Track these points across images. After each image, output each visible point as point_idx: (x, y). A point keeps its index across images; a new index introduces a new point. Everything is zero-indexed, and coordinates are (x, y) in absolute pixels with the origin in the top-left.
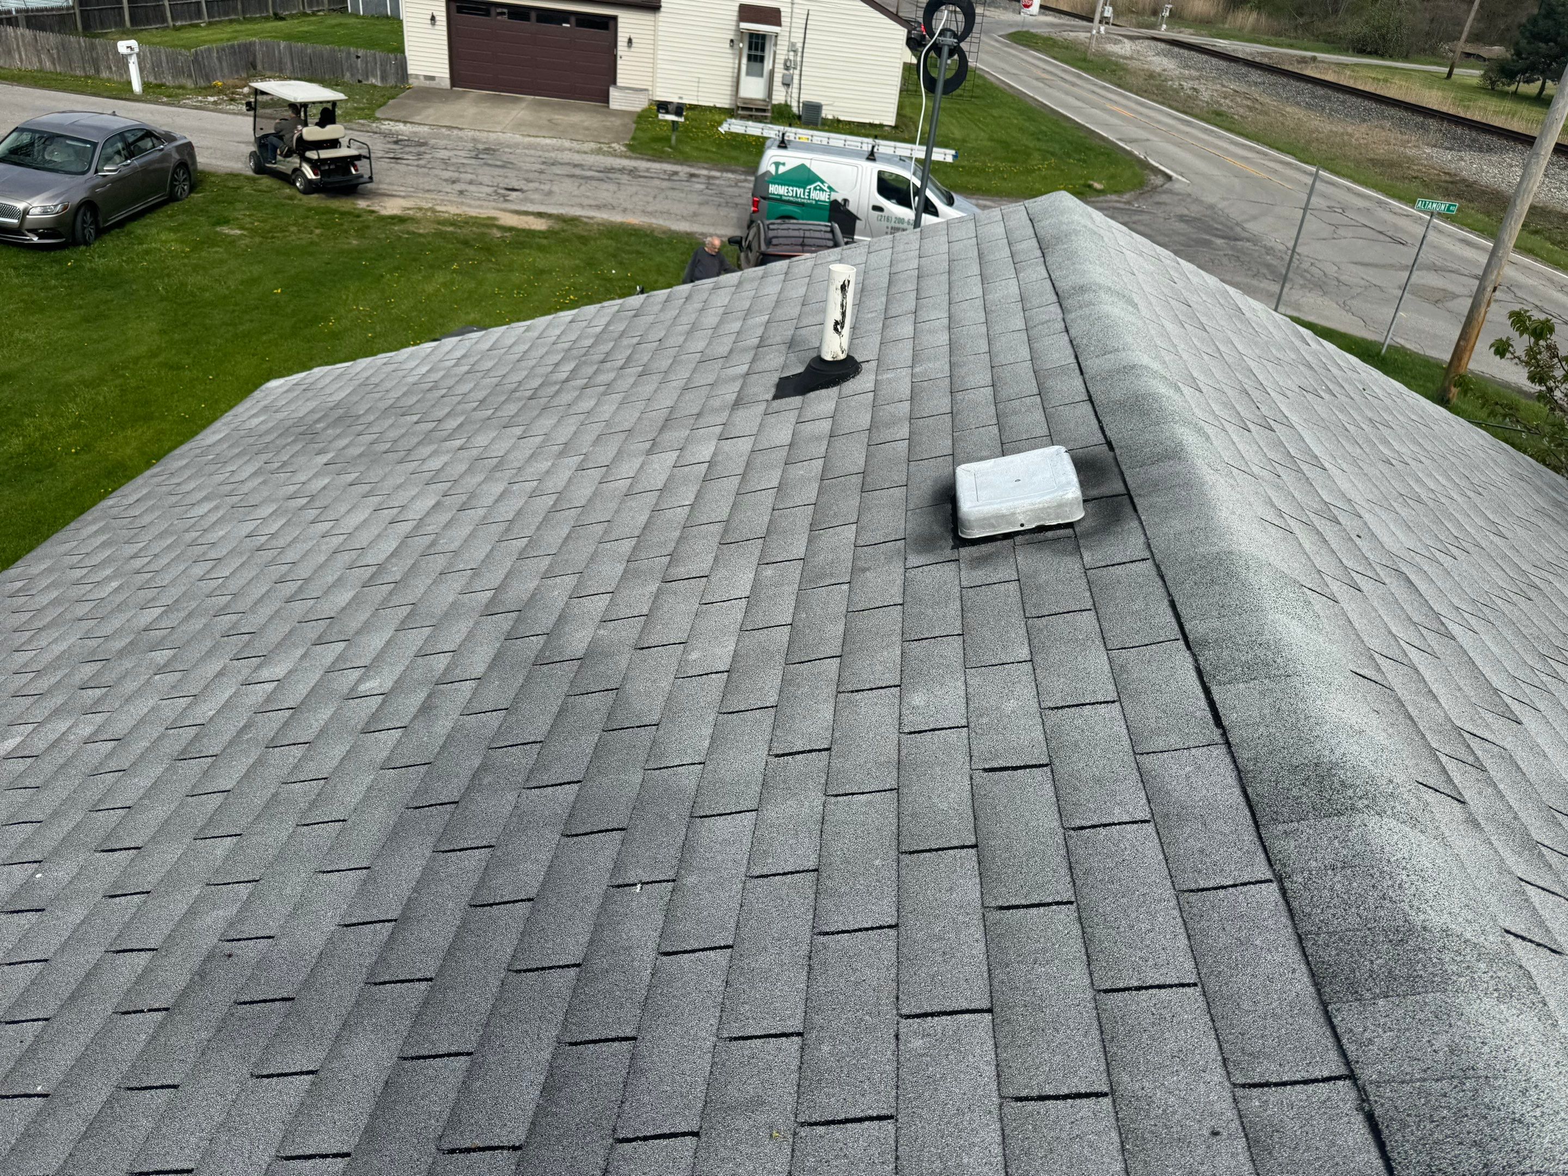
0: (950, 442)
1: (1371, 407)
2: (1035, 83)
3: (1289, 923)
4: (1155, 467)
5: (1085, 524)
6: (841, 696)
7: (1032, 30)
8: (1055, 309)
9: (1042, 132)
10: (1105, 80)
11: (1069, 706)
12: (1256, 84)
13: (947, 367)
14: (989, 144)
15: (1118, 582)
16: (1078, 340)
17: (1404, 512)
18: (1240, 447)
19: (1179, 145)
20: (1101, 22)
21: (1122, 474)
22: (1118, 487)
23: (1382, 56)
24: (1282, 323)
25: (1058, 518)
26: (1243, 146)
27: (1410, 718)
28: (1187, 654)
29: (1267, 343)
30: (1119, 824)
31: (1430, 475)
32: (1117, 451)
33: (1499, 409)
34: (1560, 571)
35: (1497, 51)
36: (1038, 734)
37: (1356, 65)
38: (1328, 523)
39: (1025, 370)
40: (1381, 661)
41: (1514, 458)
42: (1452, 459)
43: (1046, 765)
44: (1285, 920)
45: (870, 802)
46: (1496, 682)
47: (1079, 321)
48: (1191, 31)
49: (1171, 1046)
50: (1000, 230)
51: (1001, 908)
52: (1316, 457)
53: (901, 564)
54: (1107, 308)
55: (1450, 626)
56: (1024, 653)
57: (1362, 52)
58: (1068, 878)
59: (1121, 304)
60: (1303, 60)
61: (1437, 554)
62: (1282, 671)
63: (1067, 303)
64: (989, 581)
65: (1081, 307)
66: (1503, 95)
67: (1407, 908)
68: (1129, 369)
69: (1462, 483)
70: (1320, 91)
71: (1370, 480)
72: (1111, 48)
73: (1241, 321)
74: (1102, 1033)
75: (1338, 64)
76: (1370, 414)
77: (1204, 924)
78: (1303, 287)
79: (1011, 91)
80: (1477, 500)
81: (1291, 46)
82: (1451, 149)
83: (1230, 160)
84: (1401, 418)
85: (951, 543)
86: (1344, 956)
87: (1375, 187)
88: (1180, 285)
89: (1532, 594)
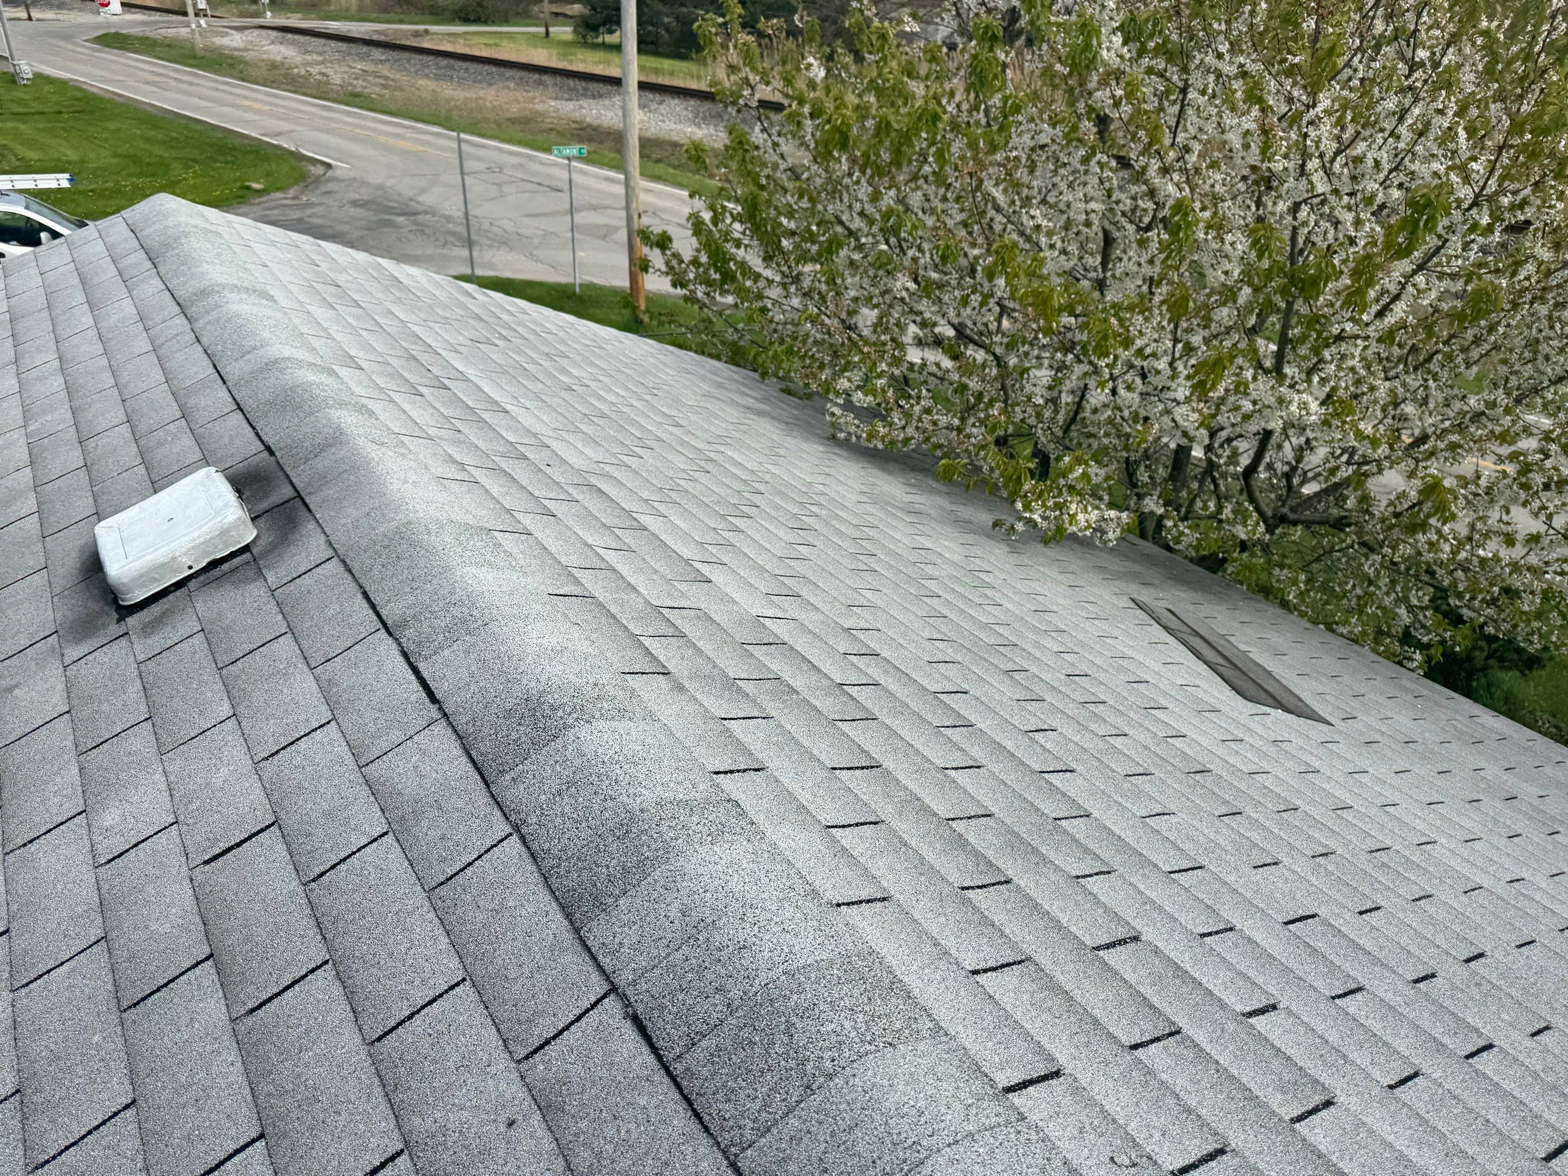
0: (91, 500)
1: (546, 342)
2: (147, 88)
3: (534, 868)
4: (319, 459)
5: (262, 542)
6: (11, 858)
7: (123, 31)
8: (181, 320)
9: (174, 139)
10: (224, 76)
11: (283, 748)
12: (381, 61)
13: (69, 415)
14: (115, 161)
15: (309, 592)
16: (212, 347)
17: (589, 430)
18: (413, 414)
19: (327, 131)
20: (196, 15)
21: (288, 477)
22: (287, 492)
23: (485, 22)
24: (444, 283)
25: (227, 547)
26: (390, 123)
27: (613, 616)
28: (390, 641)
29: (430, 306)
30: (359, 850)
31: (610, 391)
32: (277, 454)
33: (663, 318)
34: (729, 441)
35: (576, 9)
36: (258, 794)
37: (466, 33)
38: (516, 462)
39: (162, 394)
40: (579, 574)
41: (678, 356)
42: (628, 371)
43: (273, 824)
44: (531, 867)
45: (73, 970)
46: (686, 552)
47: (208, 327)
48: (300, 16)
49: (455, 1058)
50: (99, 247)
51: (252, 1011)
52: (496, 402)
53: (58, 663)
54: (235, 307)
55: (643, 519)
56: (225, 709)
57: (466, 20)
58: (319, 937)
59: (253, 299)
60: (417, 34)
61: (625, 458)
62: (480, 622)
63: (192, 311)
64: (170, 643)
65: (207, 312)
66: (596, 46)
67: (625, 798)
68: (272, 365)
69: (640, 390)
70: (443, 62)
71: (555, 410)
72: (218, 41)
73: (400, 290)
74: (384, 1086)
75: (450, 34)
76: (547, 350)
77: (459, 911)
78: (490, 246)
79: (121, 100)
80: (654, 401)
81: (401, 22)
82: (570, 100)
83: (383, 139)
84: (577, 346)
85: (115, 616)
86: (585, 874)
87: (520, 143)
88: (324, 266)
89: (709, 467)
